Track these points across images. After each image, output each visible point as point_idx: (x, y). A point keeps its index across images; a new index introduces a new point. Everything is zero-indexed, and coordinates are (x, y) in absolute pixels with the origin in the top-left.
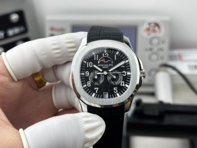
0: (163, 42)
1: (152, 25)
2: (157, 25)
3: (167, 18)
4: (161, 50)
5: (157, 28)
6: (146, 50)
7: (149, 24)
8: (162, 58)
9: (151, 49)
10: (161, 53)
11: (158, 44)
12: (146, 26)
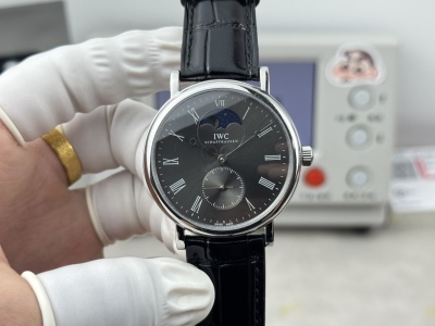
0: (382, 99)
1: (356, 56)
2: (366, 56)
3: (390, 40)
4: (376, 118)
5: (365, 64)
6: (341, 119)
7: (347, 54)
8: (379, 139)
9: (352, 118)
10: (376, 127)
11: (370, 103)
12: (339, 59)
